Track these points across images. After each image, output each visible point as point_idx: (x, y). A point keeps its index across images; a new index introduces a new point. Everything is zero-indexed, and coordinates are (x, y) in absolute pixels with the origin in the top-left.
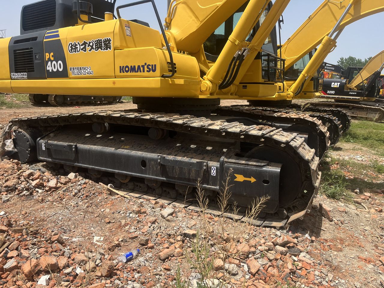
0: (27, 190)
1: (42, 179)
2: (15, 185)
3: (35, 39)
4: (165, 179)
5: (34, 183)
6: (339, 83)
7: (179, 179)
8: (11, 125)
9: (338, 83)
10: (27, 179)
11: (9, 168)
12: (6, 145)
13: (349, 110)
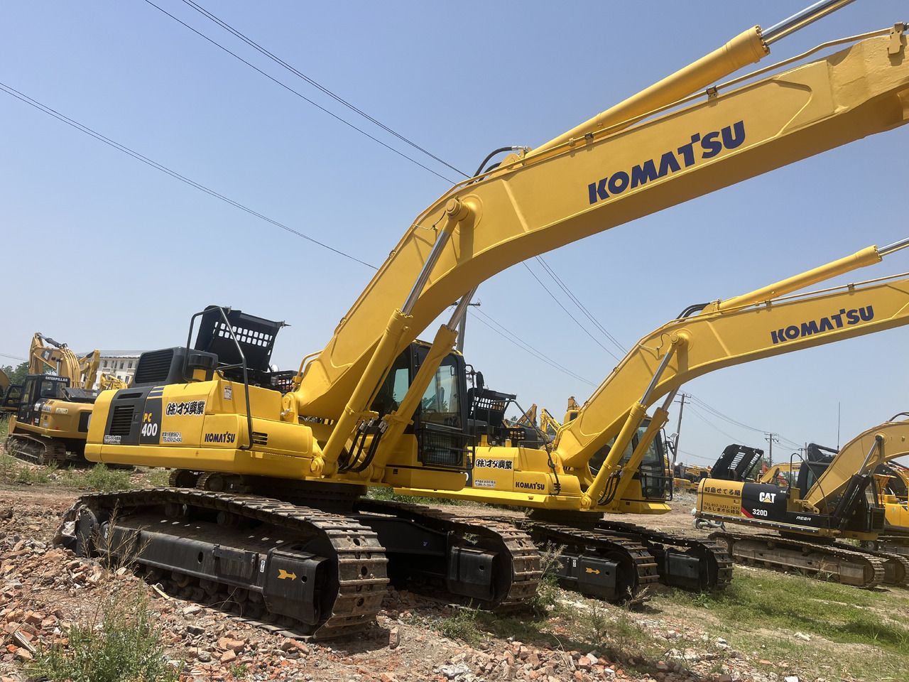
0: (65, 583)
1: (86, 573)
2: (54, 576)
3: (138, 395)
4: (216, 577)
5: (74, 576)
6: (775, 495)
7: (231, 577)
8: (80, 502)
9: (772, 494)
10: (69, 570)
11: (57, 558)
12: (65, 528)
13: (803, 555)
